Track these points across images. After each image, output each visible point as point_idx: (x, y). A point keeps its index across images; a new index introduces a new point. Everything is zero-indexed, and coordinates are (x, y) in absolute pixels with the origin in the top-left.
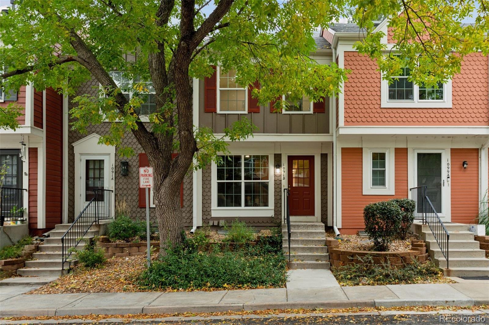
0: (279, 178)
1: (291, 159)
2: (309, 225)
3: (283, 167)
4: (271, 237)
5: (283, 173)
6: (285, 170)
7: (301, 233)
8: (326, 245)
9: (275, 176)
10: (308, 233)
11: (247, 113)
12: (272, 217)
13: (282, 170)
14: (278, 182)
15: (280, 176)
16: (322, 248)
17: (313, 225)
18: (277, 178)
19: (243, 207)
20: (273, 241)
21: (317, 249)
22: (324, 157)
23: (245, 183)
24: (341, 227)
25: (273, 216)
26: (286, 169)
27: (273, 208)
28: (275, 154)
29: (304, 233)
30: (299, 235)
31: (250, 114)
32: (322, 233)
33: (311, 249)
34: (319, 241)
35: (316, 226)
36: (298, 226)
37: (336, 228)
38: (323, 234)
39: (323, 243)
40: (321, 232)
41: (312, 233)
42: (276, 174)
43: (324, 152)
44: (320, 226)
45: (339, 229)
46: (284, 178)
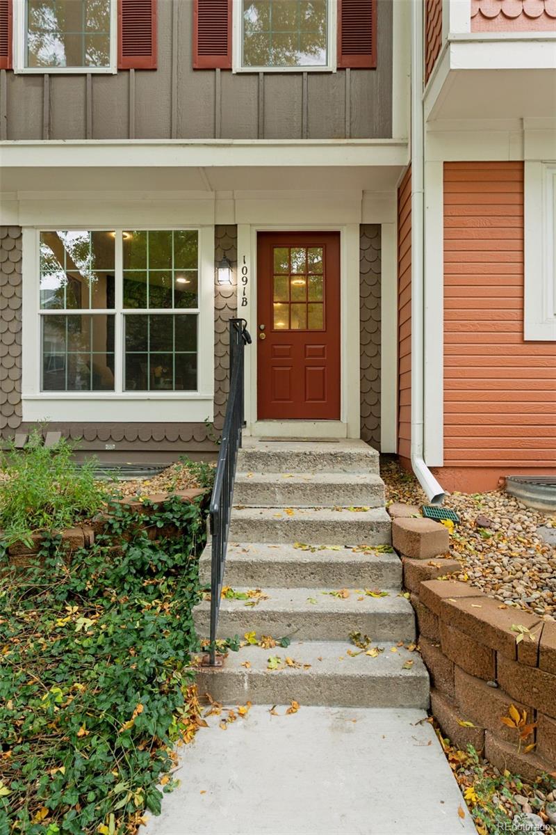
0: (228, 301)
1: (268, 241)
2: (322, 456)
3: (240, 265)
4: (162, 508)
5: (240, 283)
6: (248, 276)
7: (289, 489)
8: (391, 548)
9: (218, 294)
10: (317, 487)
11: (114, 71)
12: (206, 424)
13: (240, 275)
14: (228, 315)
15: (234, 294)
16: (378, 567)
17: (335, 456)
18: (223, 302)
19: (119, 391)
20: (169, 524)
21: (355, 571)
22: (370, 233)
23: (127, 317)
24: (439, 462)
25: (211, 420)
26: (252, 274)
27: (211, 395)
28: (217, 226)
29: (302, 488)
30: (279, 497)
31: (126, 74)
32: (370, 489)
33: (328, 573)
34: (360, 525)
35: (347, 458)
36: (281, 458)
37: (420, 467)
38: (375, 493)
39: (380, 537)
40: (366, 486)
41: (331, 488)
42: (219, 288)
43: (369, 220)
44: (361, 458)
45: (433, 470)
46: (245, 302)
